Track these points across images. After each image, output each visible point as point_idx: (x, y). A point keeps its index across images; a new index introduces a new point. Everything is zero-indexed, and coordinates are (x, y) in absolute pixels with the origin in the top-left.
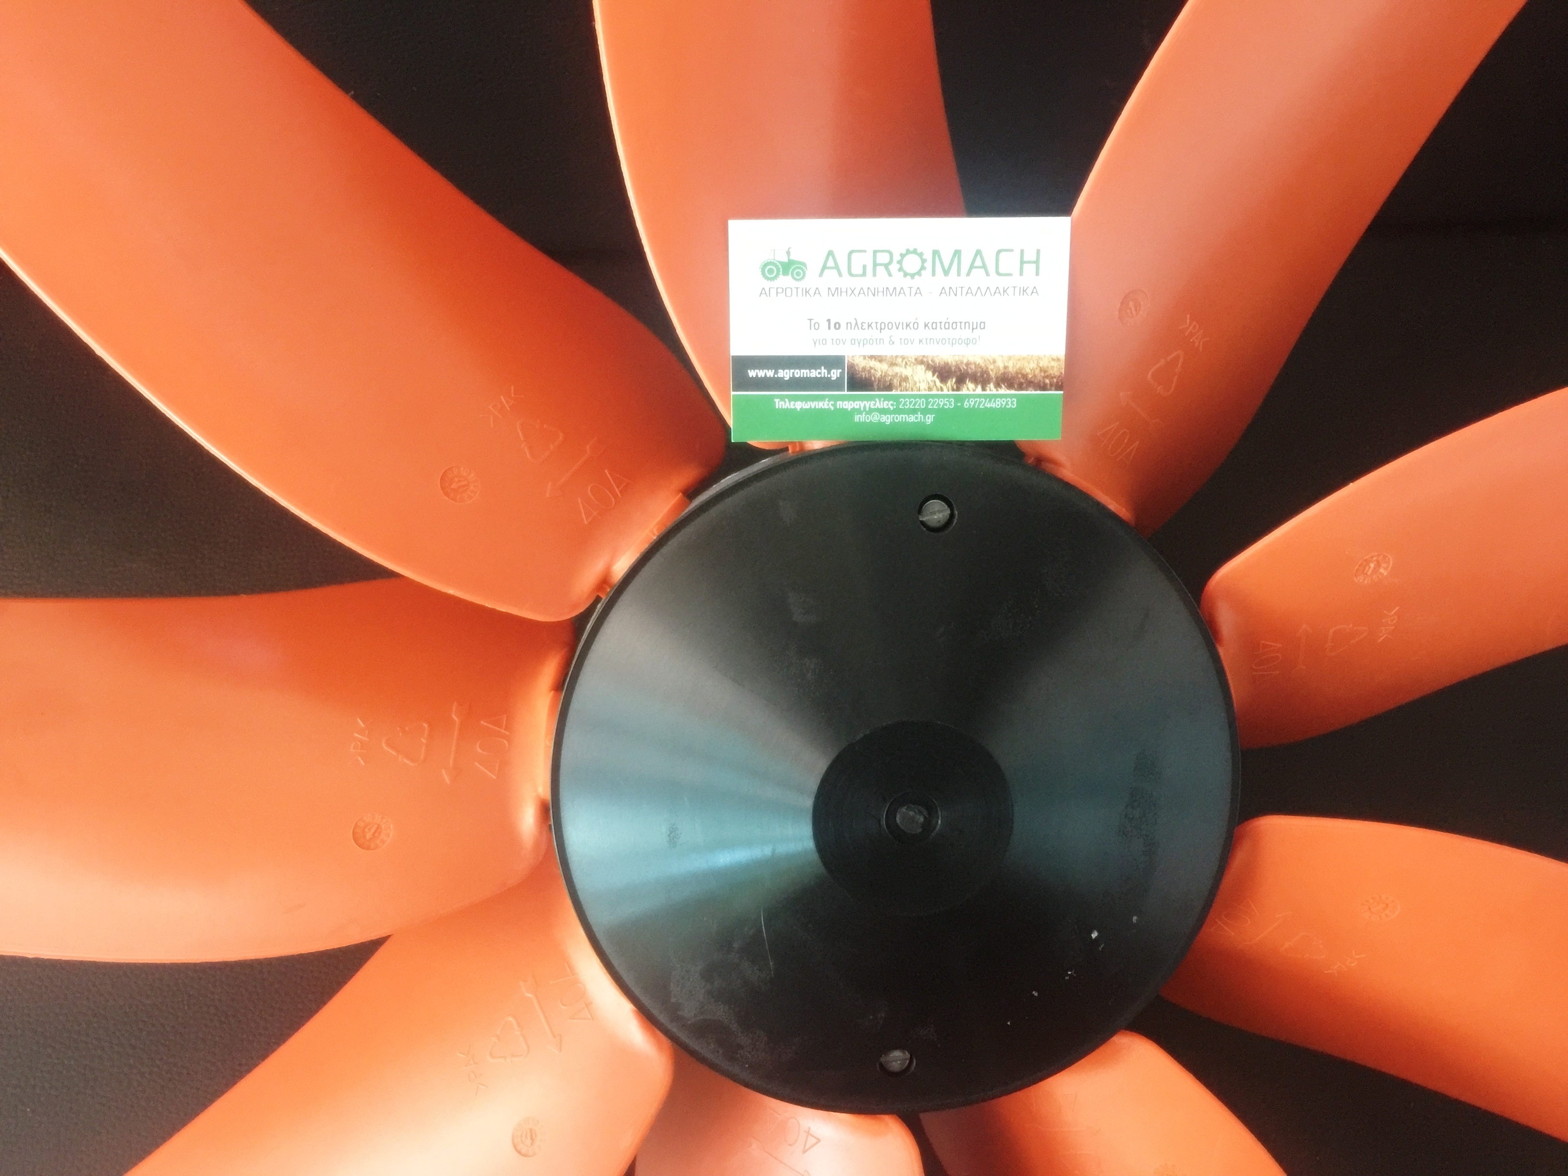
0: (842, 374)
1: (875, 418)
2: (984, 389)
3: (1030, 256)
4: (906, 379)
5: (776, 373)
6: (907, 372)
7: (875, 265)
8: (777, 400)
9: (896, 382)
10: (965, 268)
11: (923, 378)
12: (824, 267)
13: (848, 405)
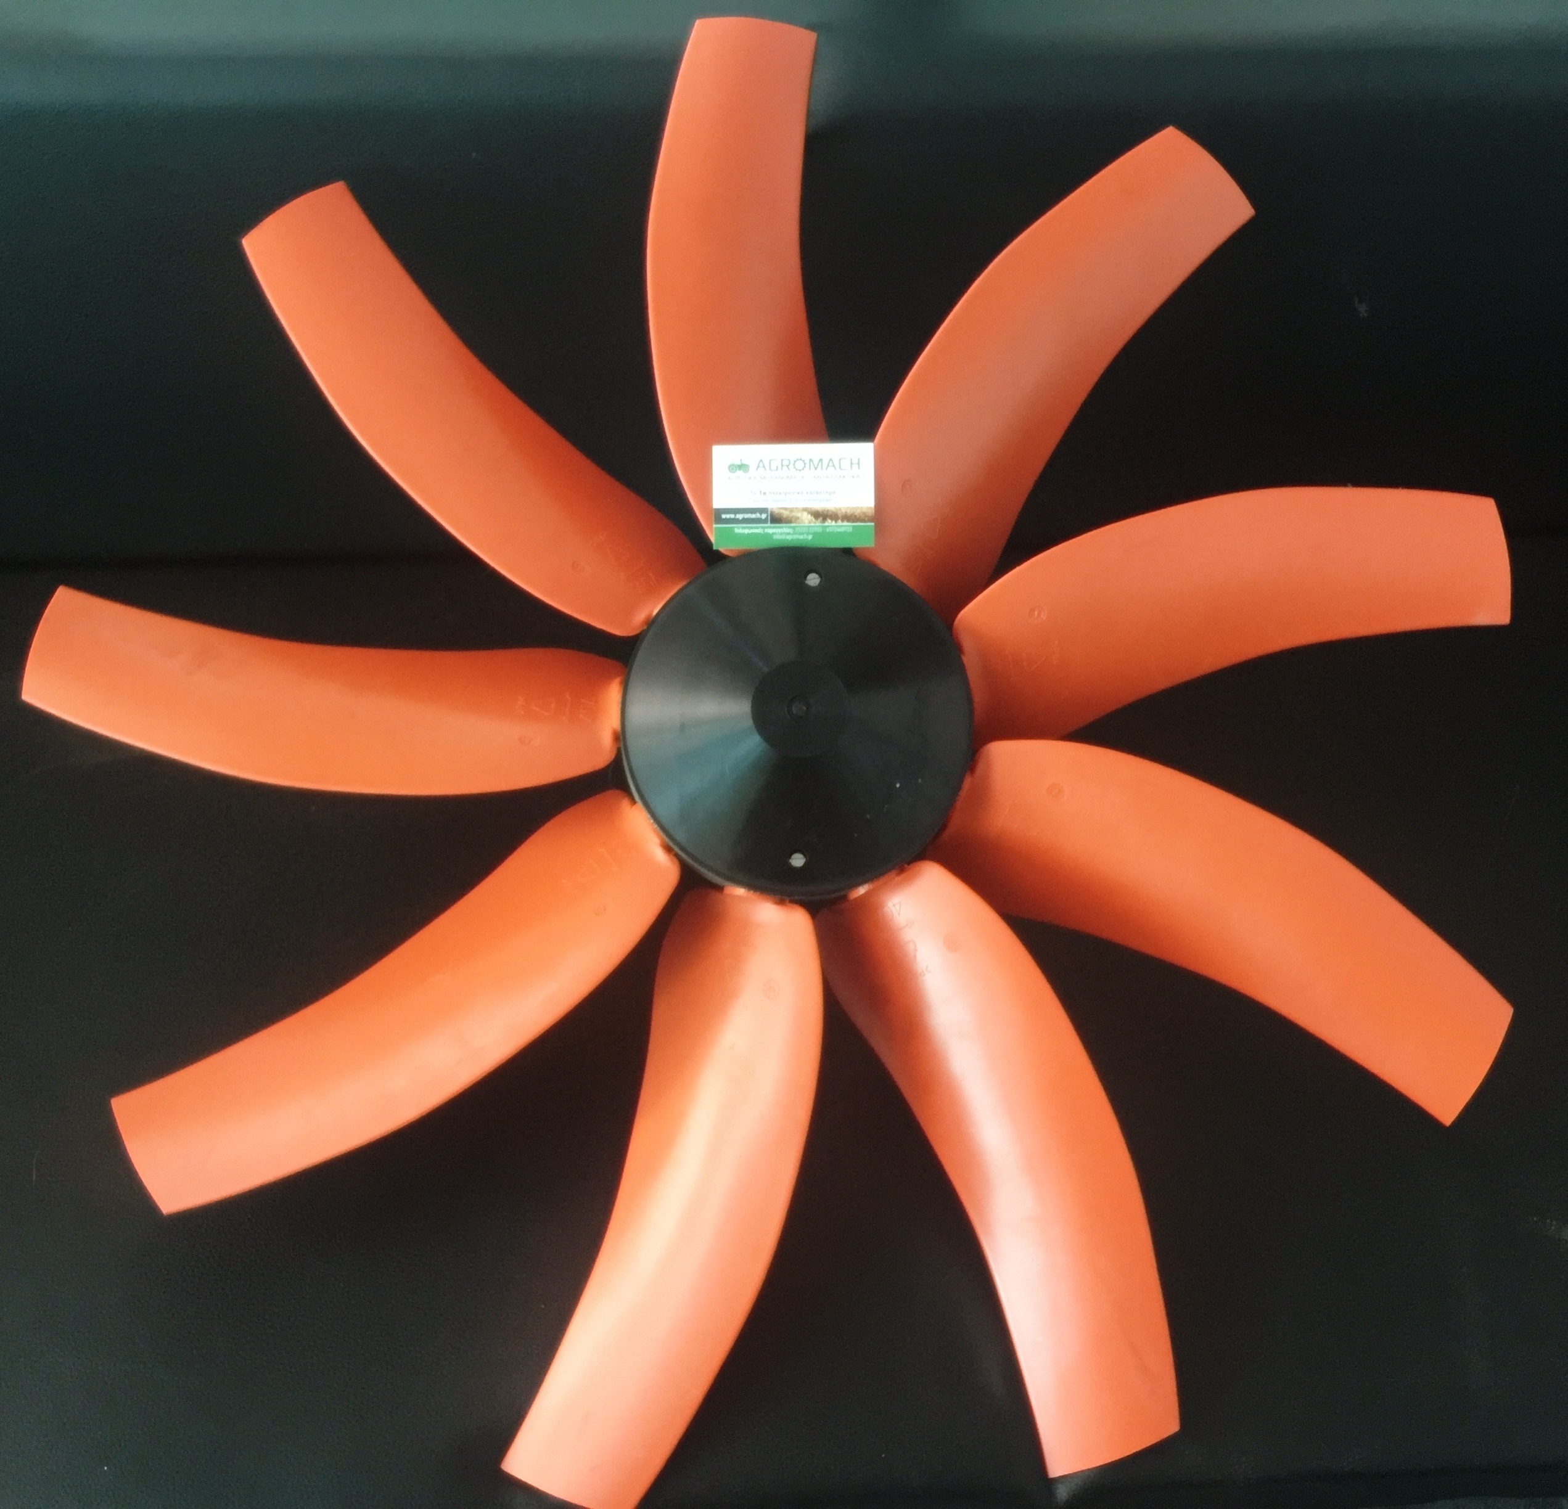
0: (767, 517)
1: (783, 537)
2: (836, 522)
3: (855, 461)
4: (798, 518)
5: (735, 516)
6: (799, 515)
7: (782, 466)
8: (736, 529)
9: (793, 520)
10: (825, 465)
11: (806, 518)
12: (758, 467)
13: (770, 531)
